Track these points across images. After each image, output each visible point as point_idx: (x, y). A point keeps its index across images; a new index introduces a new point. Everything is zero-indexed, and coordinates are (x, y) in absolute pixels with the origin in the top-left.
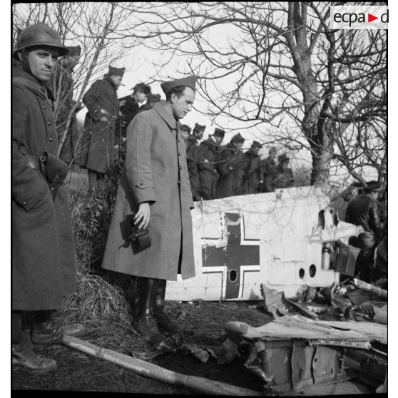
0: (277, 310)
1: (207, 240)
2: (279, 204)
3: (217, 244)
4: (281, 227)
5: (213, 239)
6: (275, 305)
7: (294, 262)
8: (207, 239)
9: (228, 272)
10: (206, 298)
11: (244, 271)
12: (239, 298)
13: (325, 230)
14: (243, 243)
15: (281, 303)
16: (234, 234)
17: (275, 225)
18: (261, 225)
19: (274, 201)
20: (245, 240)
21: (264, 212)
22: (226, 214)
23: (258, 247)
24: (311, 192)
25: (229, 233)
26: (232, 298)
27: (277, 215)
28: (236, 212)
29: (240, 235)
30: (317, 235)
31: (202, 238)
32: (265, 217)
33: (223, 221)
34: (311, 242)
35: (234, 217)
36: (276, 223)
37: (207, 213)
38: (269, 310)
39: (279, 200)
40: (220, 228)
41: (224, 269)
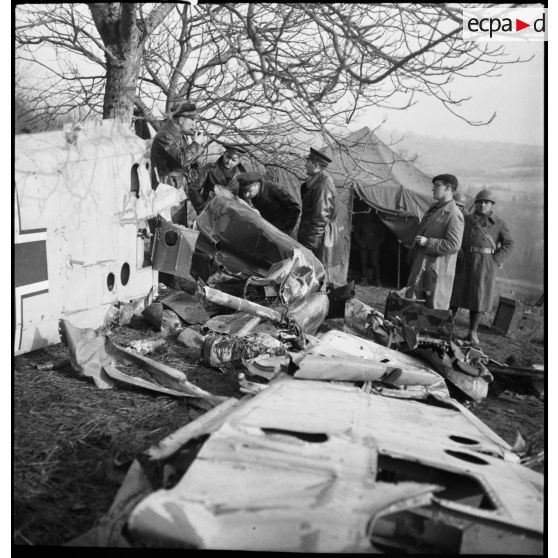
0: (103, 370)
2: (73, 155)
4: (78, 200)
6: (96, 361)
7: (99, 263)
11: (23, 297)
12: (16, 352)
13: (141, 201)
14: (18, 239)
17: (68, 196)
18: (45, 200)
19: (63, 149)
20: (21, 232)
21: (51, 171)
23: (43, 243)
24: (115, 129)
27: (70, 176)
30: (130, 210)
32: (51, 180)
34: (124, 222)
36: (70, 191)
38: (87, 373)
39: (71, 146)
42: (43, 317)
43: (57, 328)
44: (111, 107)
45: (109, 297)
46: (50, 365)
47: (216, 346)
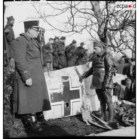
0: (88, 120)
1: (53, 90)
3: (58, 91)
5: (56, 89)
8: (53, 89)
9: (64, 104)
10: (54, 118)
11: (73, 102)
12: (71, 115)
15: (90, 116)
16: (66, 86)
20: (72, 88)
22: (62, 77)
23: (78, 90)
25: (64, 86)
26: (67, 115)
28: (67, 75)
29: (69, 86)
31: (50, 90)
33: (61, 80)
35: (66, 78)
37: (52, 77)
38: (84, 121)
40: (59, 84)
41: (62, 103)
42: (79, 107)
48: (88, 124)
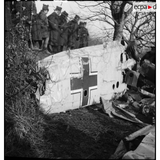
0: (111, 112)
1: (73, 75)
2: (105, 51)
3: (78, 76)
4: (106, 64)
5: (76, 73)
7: (111, 81)
8: (73, 73)
9: (83, 92)
11: (91, 90)
12: (88, 105)
13: (123, 64)
14: (90, 74)
16: (86, 68)
17: (104, 63)
18: (98, 63)
19: (103, 49)
20: (91, 72)
21: (99, 55)
22: (82, 58)
23: (96, 75)
24: (117, 44)
25: (84, 69)
27: (104, 57)
28: (87, 57)
29: (89, 70)
30: (120, 66)
31: (70, 74)
32: (99, 58)
33: (81, 62)
34: (118, 70)
35: (86, 60)
36: (104, 61)
37: (72, 58)
38: (107, 112)
39: (105, 49)
40: (79, 67)
41: (81, 90)
42: (95, 96)
43: (99, 99)
44: (116, 37)
45: (113, 91)
46: (97, 109)
47: (144, 108)
48: (111, 116)
